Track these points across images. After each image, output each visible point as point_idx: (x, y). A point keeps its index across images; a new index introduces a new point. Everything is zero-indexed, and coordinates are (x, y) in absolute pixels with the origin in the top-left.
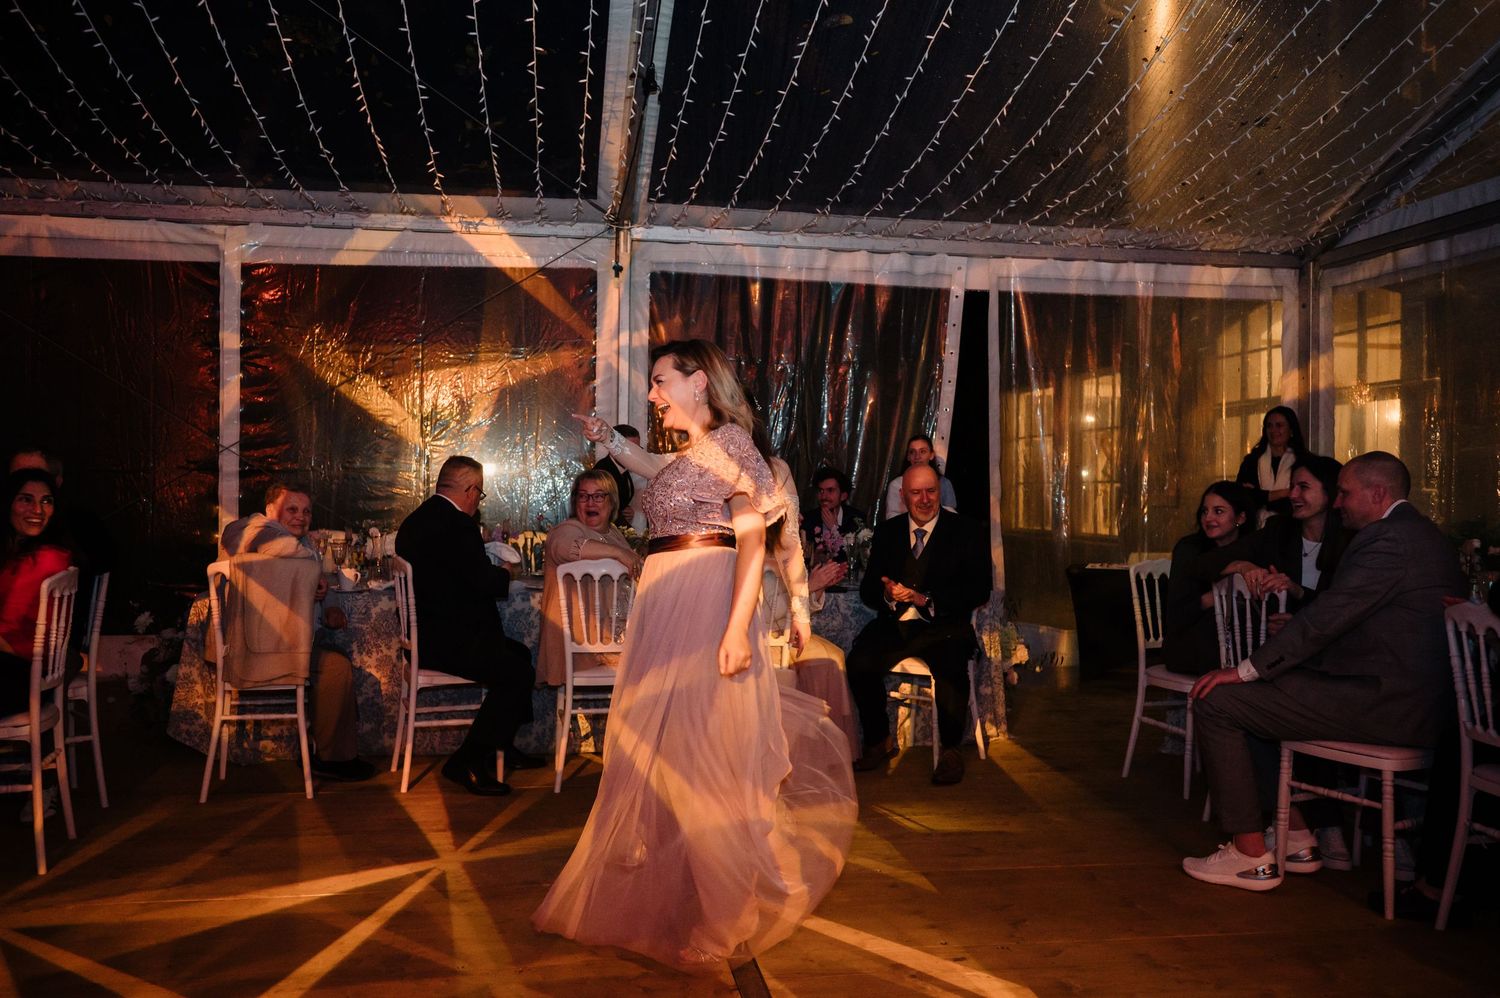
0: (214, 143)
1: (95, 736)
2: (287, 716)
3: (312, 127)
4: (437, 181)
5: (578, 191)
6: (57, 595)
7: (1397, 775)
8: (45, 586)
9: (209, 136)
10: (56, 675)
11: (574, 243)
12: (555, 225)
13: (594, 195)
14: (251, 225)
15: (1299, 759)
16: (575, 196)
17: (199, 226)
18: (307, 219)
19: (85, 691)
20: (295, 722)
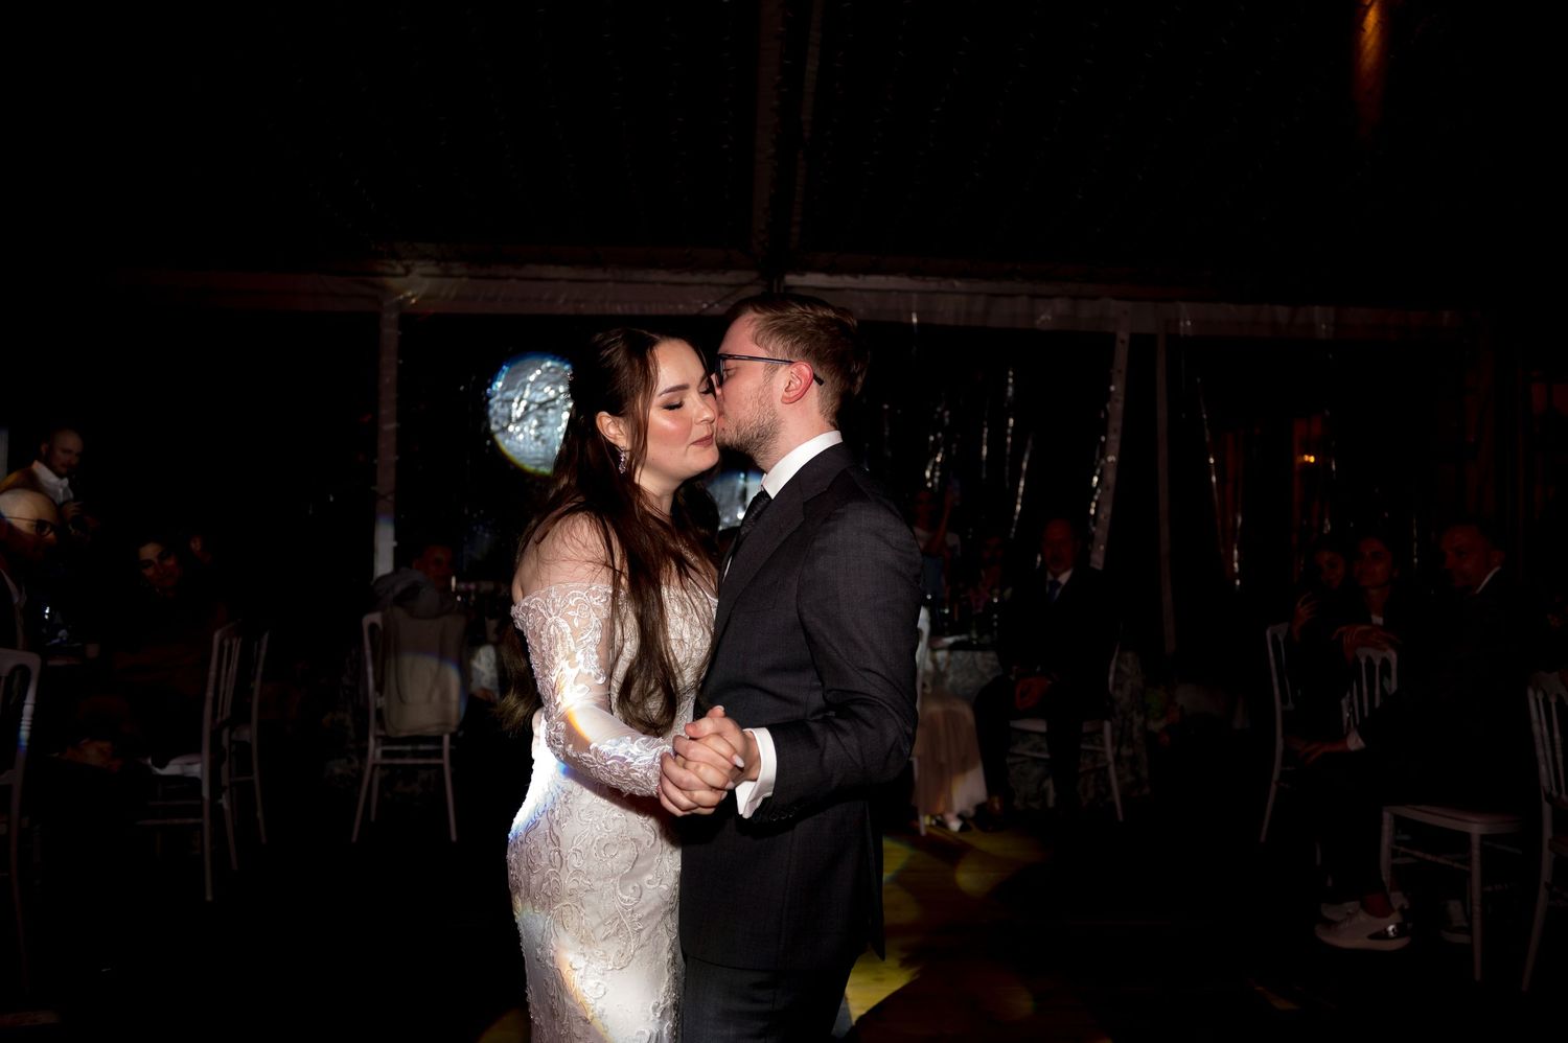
1: (256, 777)
2: (433, 761)
6: (226, 643)
7: (1483, 837)
8: (217, 636)
10: (224, 718)
11: (727, 291)
12: (707, 273)
14: (410, 277)
15: (1401, 823)
19: (249, 734)
20: (440, 767)
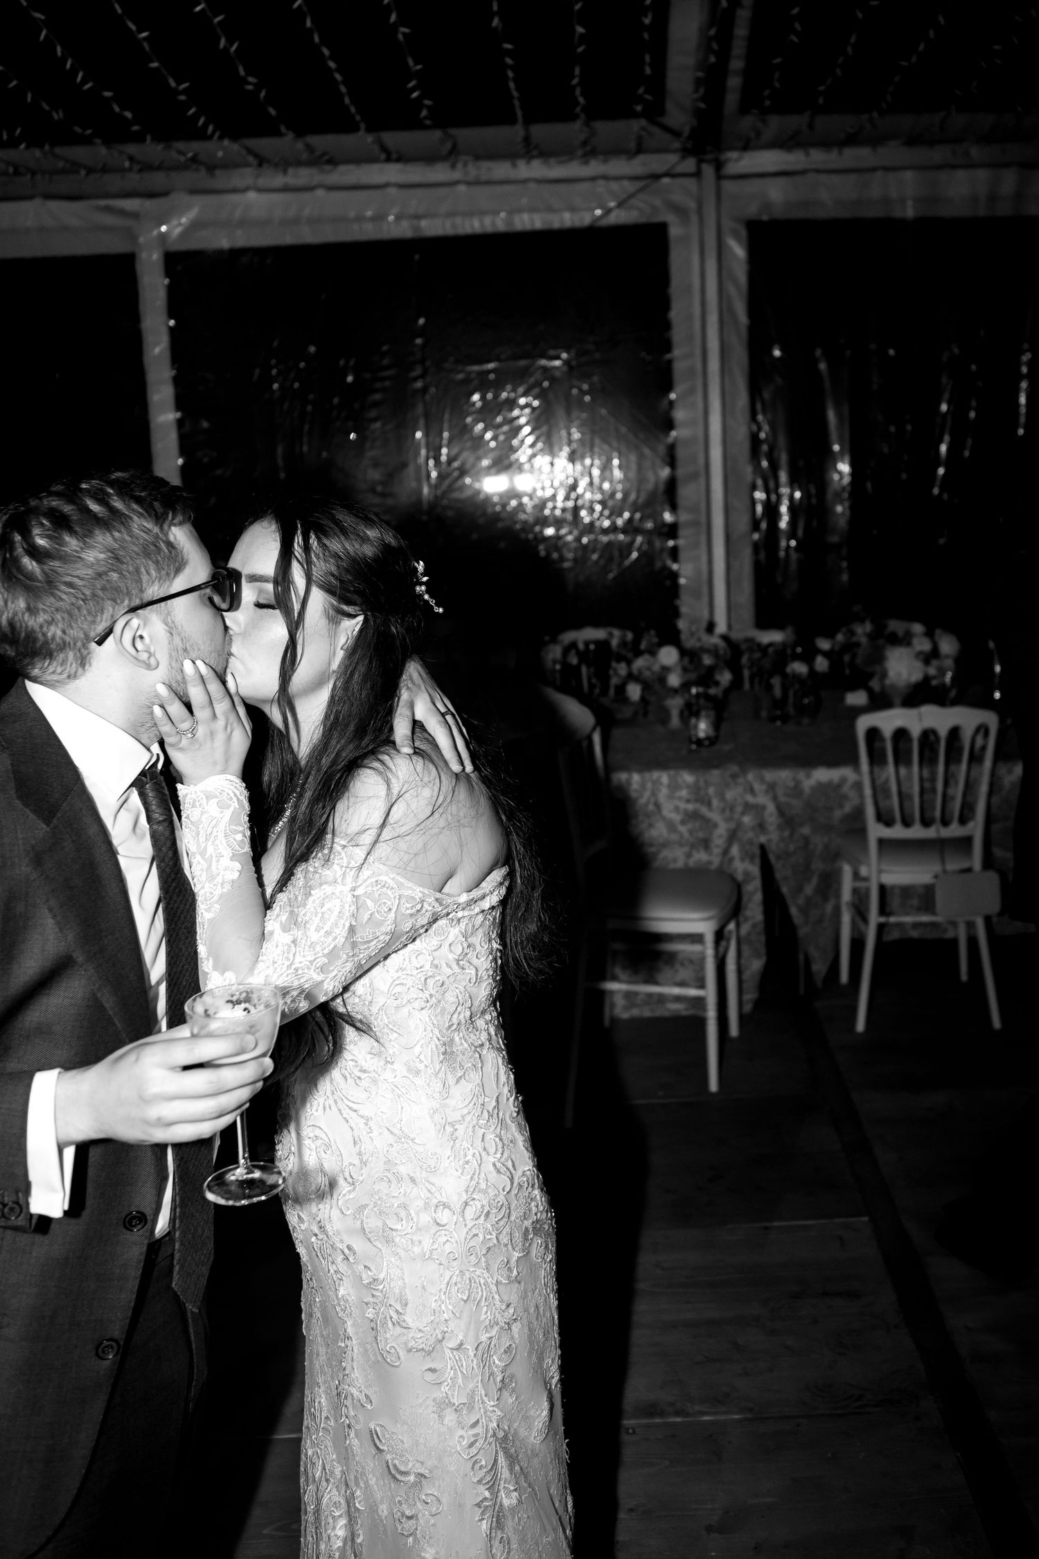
0: (84, 81)
3: (223, 43)
4: (424, 113)
5: (639, 108)
9: (74, 72)
11: (629, 187)
12: (605, 161)
13: (662, 112)
14: (172, 196)
16: (636, 115)
17: (102, 203)
18: (249, 181)
